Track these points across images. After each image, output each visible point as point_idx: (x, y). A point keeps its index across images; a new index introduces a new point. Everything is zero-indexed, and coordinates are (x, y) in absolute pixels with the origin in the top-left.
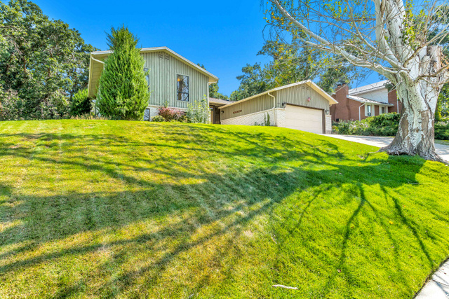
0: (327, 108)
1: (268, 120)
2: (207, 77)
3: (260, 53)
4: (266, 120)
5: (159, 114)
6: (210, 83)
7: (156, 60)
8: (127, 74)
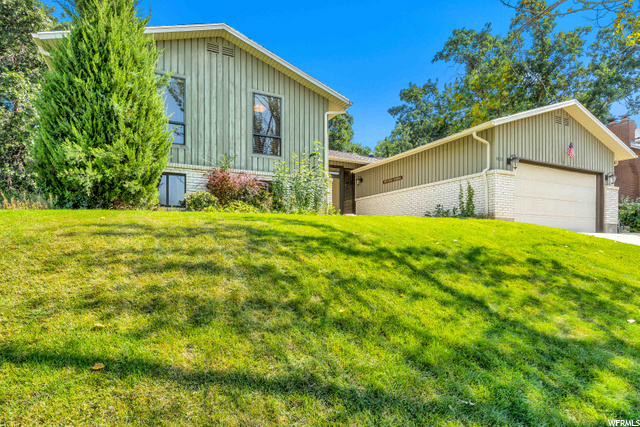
0: (609, 170)
1: (470, 200)
2: (324, 100)
3: (440, 56)
4: (465, 200)
5: (208, 186)
6: (332, 113)
7: (202, 57)
8: (98, 81)
